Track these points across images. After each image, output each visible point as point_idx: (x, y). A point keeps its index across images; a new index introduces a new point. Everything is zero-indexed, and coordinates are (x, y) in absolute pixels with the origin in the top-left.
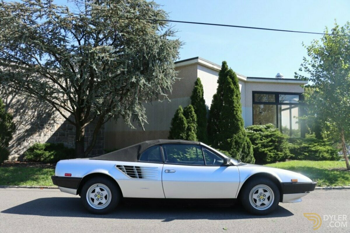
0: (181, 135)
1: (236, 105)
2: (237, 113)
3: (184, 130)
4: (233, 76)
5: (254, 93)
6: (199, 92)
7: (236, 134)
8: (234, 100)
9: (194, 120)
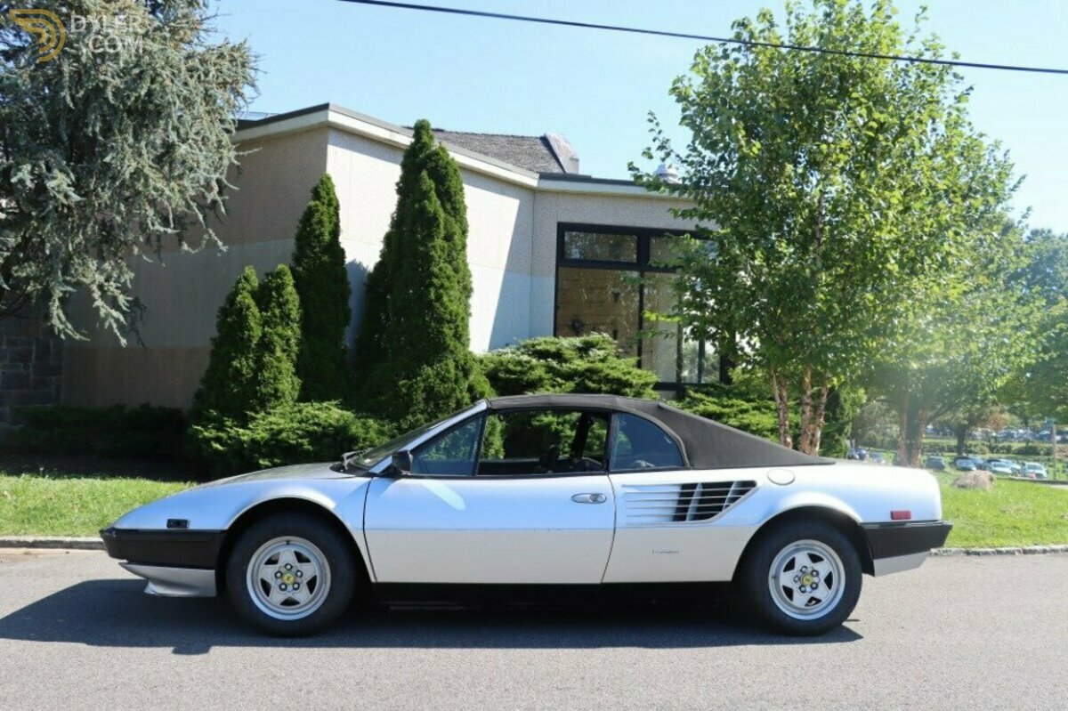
0: (235, 363)
1: (441, 269)
2: (439, 298)
3: (250, 346)
4: (444, 171)
5: (563, 228)
6: (320, 222)
7: (431, 365)
8: (433, 253)
9: (288, 316)
